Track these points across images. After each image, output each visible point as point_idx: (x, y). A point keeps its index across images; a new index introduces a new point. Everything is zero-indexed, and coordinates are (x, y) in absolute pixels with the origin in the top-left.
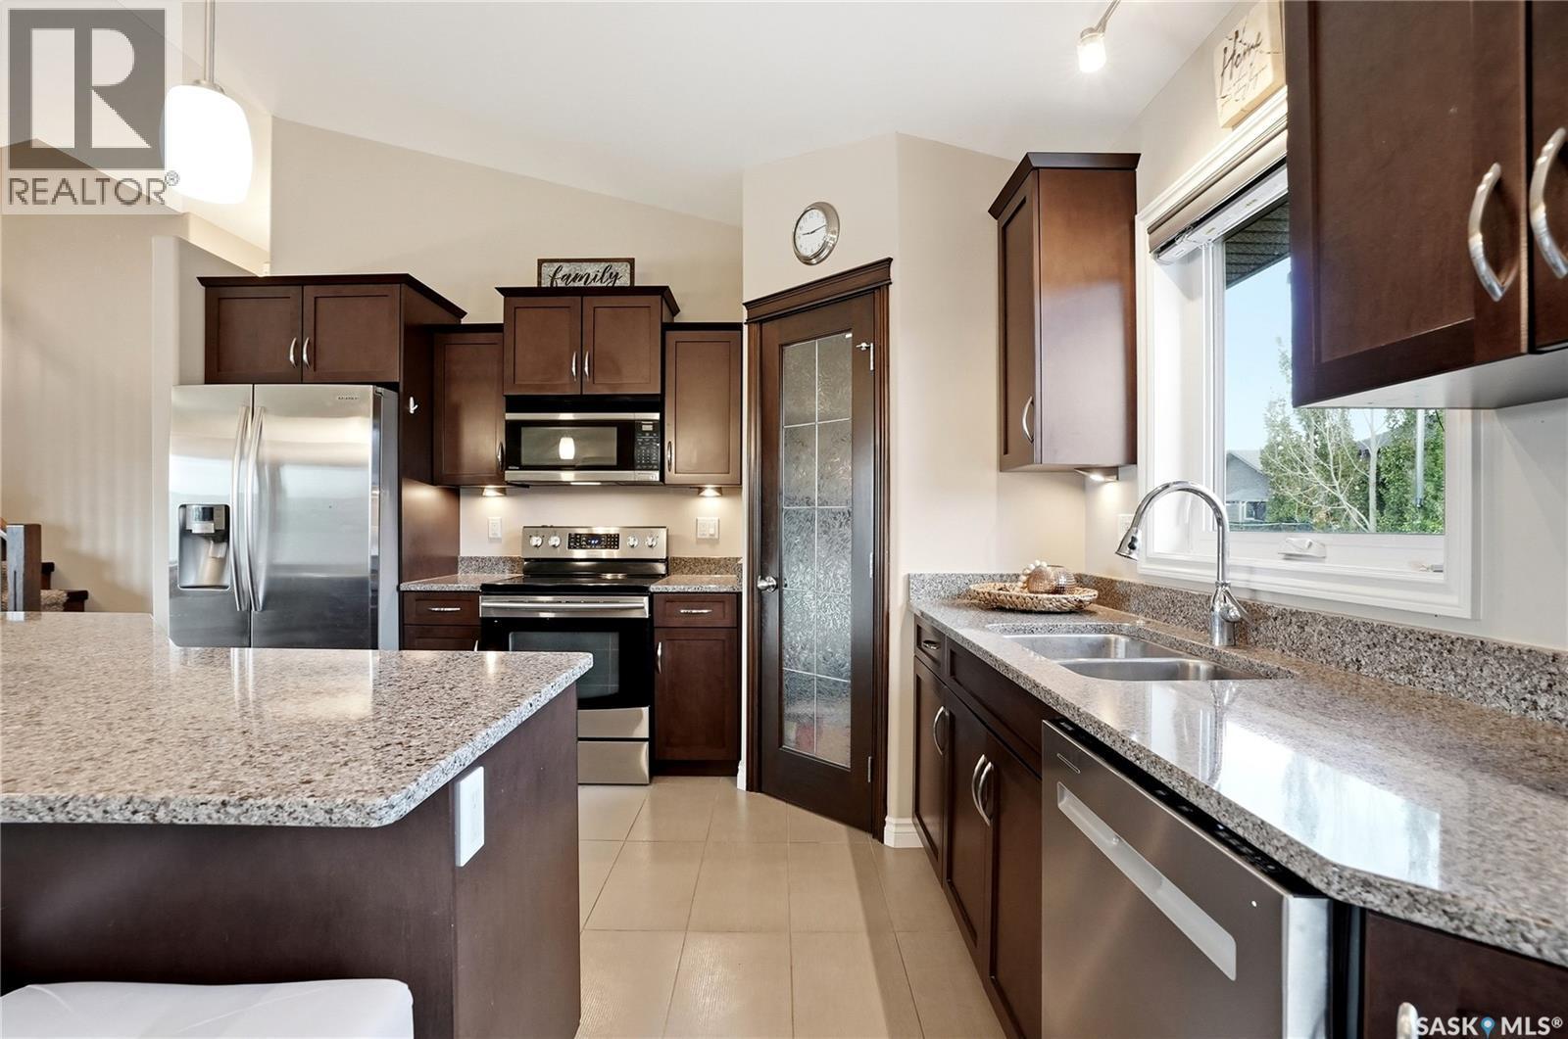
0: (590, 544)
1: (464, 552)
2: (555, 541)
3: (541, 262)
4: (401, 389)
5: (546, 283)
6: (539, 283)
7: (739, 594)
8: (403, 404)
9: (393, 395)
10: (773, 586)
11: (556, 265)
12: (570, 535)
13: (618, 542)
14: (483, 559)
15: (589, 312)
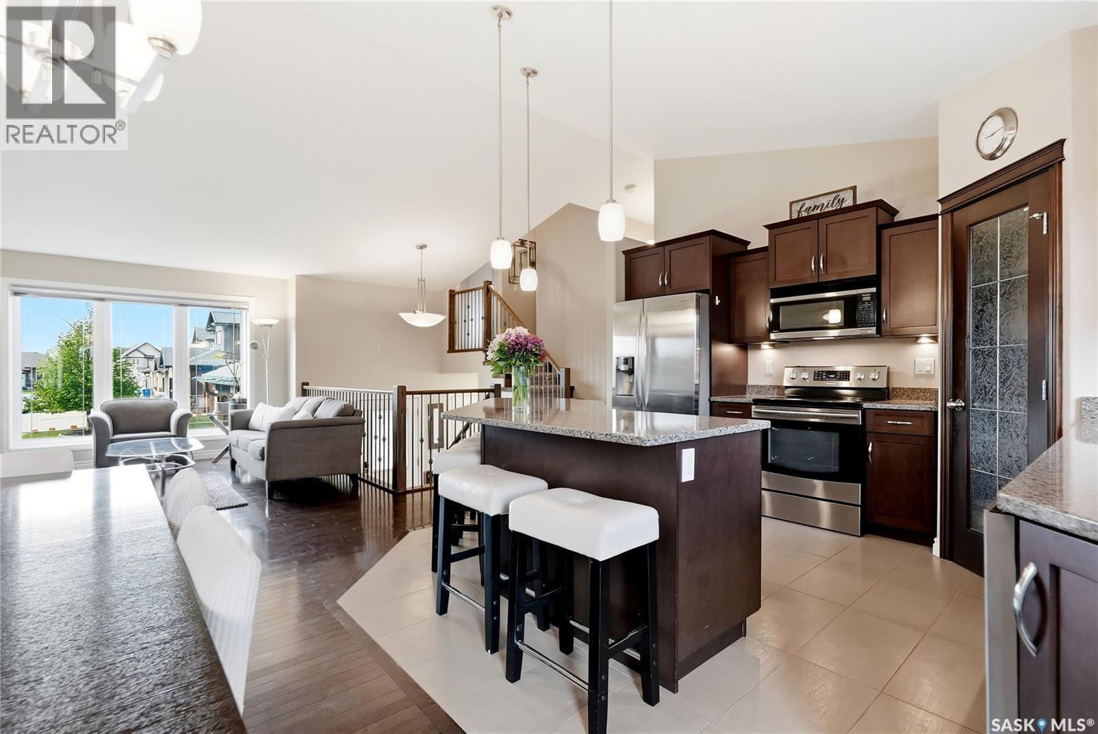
0: (829, 378)
1: (751, 382)
2: (805, 375)
3: (791, 204)
4: (711, 293)
5: (795, 216)
6: (791, 216)
7: (936, 413)
8: (712, 300)
9: (707, 296)
10: (961, 406)
11: (801, 203)
12: (815, 372)
13: (849, 376)
14: (761, 386)
15: (822, 229)
